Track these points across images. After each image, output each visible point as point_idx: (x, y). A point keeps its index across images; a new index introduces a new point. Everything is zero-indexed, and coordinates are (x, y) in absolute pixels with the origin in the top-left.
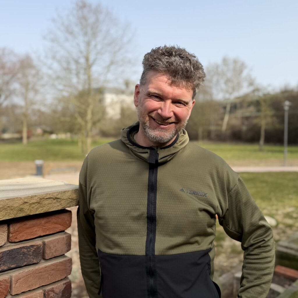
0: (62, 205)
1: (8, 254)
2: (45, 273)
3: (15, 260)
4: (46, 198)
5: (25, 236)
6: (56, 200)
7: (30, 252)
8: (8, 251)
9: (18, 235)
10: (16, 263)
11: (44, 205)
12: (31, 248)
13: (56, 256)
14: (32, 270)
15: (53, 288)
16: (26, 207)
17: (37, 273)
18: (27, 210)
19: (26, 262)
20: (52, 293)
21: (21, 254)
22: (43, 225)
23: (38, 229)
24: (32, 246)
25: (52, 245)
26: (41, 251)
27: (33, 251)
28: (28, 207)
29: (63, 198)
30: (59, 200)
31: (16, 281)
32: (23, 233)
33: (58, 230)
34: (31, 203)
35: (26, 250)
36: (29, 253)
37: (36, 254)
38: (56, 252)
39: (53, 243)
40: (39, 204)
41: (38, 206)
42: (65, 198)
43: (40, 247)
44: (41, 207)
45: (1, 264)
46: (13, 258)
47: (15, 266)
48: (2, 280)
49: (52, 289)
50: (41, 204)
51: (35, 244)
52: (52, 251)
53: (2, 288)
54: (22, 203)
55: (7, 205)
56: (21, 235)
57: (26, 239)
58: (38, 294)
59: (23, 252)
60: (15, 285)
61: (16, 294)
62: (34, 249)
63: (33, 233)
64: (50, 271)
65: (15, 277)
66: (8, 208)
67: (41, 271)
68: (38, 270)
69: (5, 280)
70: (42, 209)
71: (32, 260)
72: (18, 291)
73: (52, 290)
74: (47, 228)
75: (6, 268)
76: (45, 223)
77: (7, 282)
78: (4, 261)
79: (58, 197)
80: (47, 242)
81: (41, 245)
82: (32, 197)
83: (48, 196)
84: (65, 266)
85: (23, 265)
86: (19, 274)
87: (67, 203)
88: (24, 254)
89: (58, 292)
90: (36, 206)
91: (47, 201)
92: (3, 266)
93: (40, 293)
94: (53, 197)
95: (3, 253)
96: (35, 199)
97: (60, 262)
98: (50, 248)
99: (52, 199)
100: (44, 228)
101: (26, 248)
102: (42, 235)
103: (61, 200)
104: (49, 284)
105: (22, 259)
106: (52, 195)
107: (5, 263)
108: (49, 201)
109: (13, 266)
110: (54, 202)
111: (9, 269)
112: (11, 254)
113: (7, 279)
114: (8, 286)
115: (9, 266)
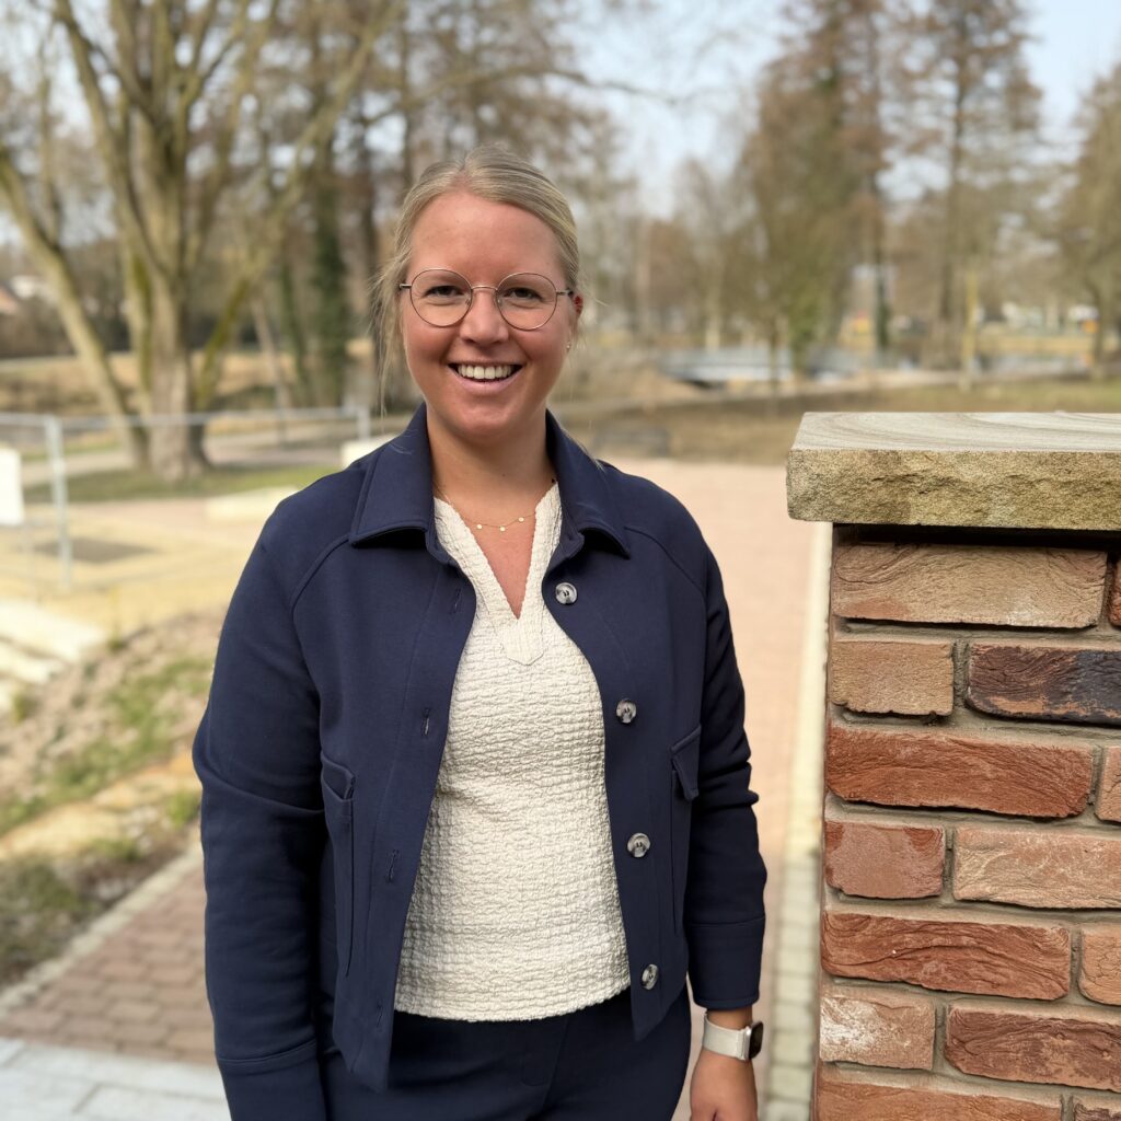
1: (1097, 663)
8: (1100, 653)
31: (1118, 773)
45: (1067, 693)
48: (1066, 752)
53: (1061, 777)
55: (1104, 474)
60: (1113, 786)
61: (1110, 818)
65: (1114, 755)
66: (1107, 490)
69: (1077, 755)
72: (1119, 810)
75: (1083, 713)
77: (1082, 762)
78: (1081, 687)
92: (1076, 704)
95: (1079, 654)
107: (1083, 695)
109: (1110, 714)
111: (1095, 719)
112: (1110, 669)
113: (1085, 753)
114: (1084, 778)
115: (1097, 710)
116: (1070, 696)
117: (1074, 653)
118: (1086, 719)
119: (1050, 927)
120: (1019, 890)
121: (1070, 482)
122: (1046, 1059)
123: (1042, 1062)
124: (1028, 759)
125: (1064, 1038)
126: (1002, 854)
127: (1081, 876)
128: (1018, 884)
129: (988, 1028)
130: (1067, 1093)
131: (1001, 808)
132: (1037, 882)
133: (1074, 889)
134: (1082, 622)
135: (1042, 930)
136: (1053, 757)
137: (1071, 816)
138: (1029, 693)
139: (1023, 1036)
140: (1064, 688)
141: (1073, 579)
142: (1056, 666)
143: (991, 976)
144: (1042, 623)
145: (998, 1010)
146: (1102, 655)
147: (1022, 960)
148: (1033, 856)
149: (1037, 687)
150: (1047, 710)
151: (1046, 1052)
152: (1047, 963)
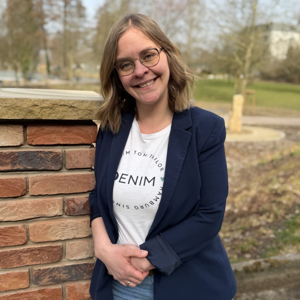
0: (79, 116)
1: (24, 155)
2: (65, 182)
3: (31, 162)
4: (60, 104)
5: (43, 141)
6: (72, 108)
7: (49, 158)
8: (24, 152)
9: (34, 139)
10: (33, 166)
11: (58, 112)
12: (49, 154)
13: (77, 167)
14: (51, 176)
15: (74, 199)
16: (36, 110)
17: (56, 180)
18: (37, 113)
19: (43, 166)
20: (73, 203)
21: (38, 158)
22: (63, 134)
23: (57, 137)
24: (51, 152)
25: (73, 156)
26: (61, 160)
27: (51, 157)
28: (39, 110)
29: (80, 108)
30: (76, 109)
31: (33, 182)
32: (41, 137)
33: (80, 142)
34: (42, 106)
35: (44, 155)
36: (47, 159)
37: (54, 161)
38: (77, 164)
39: (74, 154)
40: (52, 110)
41: (50, 111)
42: (82, 108)
43: (60, 155)
44: (54, 113)
45: (17, 163)
46: (30, 160)
47: (31, 168)
48: (18, 179)
49: (72, 199)
50: (54, 109)
51: (54, 151)
52: (74, 162)
53: (17, 185)
54: (32, 104)
55: (16, 104)
56: (38, 138)
57: (43, 144)
58: (56, 201)
59: (40, 156)
60: (32, 186)
61: (32, 195)
62: (52, 156)
63: (52, 139)
64: (70, 181)
65: (31, 178)
66: (17, 108)
67: (60, 178)
68: (57, 177)
69: (21, 179)
70: (55, 115)
71: (50, 166)
72: (34, 192)
73: (73, 201)
74: (68, 138)
75: (21, 168)
76: (65, 132)
77: (23, 181)
78: (20, 161)
79: (74, 106)
80: (68, 151)
81: (60, 154)
82: (44, 101)
83: (62, 103)
84: (88, 180)
85: (40, 169)
86: (36, 176)
87: (84, 114)
88: (41, 158)
89: (79, 204)
90: (48, 111)
91: (61, 108)
92: (19, 166)
93: (59, 200)
94: (68, 105)
95: (19, 153)
96: (47, 103)
97: (82, 175)
98: (71, 158)
99: (67, 107)
100: (64, 136)
101: (43, 153)
102: (62, 143)
103: (78, 110)
104: (68, 193)
105: (39, 163)
106: (67, 103)
107: (21, 163)
108: (64, 108)
109: (29, 168)
110: (70, 110)
111: (25, 169)
112: (28, 156)
113: (23, 178)
114: (24, 185)
115: (25, 167)
116: (17, 164)
117: (17, 152)
118: (23, 170)
119: (20, 225)
120: (10, 217)
121: (6, 106)
122: (23, 260)
123: (22, 261)
124: (8, 182)
125: (27, 253)
126: (4, 208)
127: (26, 211)
128: (9, 216)
129: (6, 255)
130: (30, 267)
131: (2, 196)
132: (15, 214)
133: (24, 214)
134: (18, 144)
135: (18, 227)
136: (15, 180)
137: (22, 196)
138: (6, 164)
139: (16, 255)
140: (16, 162)
141: (14, 132)
142: (13, 156)
143: (5, 241)
144: (7, 145)
145: (8, 250)
146: (25, 152)
147: (13, 235)
148: (13, 208)
149: (8, 162)
150: (12, 168)
151: (22, 258)
152: (20, 235)
